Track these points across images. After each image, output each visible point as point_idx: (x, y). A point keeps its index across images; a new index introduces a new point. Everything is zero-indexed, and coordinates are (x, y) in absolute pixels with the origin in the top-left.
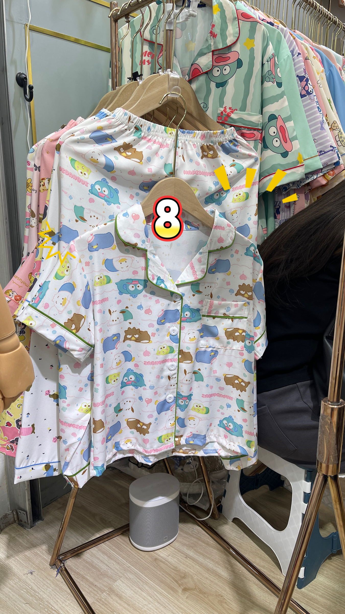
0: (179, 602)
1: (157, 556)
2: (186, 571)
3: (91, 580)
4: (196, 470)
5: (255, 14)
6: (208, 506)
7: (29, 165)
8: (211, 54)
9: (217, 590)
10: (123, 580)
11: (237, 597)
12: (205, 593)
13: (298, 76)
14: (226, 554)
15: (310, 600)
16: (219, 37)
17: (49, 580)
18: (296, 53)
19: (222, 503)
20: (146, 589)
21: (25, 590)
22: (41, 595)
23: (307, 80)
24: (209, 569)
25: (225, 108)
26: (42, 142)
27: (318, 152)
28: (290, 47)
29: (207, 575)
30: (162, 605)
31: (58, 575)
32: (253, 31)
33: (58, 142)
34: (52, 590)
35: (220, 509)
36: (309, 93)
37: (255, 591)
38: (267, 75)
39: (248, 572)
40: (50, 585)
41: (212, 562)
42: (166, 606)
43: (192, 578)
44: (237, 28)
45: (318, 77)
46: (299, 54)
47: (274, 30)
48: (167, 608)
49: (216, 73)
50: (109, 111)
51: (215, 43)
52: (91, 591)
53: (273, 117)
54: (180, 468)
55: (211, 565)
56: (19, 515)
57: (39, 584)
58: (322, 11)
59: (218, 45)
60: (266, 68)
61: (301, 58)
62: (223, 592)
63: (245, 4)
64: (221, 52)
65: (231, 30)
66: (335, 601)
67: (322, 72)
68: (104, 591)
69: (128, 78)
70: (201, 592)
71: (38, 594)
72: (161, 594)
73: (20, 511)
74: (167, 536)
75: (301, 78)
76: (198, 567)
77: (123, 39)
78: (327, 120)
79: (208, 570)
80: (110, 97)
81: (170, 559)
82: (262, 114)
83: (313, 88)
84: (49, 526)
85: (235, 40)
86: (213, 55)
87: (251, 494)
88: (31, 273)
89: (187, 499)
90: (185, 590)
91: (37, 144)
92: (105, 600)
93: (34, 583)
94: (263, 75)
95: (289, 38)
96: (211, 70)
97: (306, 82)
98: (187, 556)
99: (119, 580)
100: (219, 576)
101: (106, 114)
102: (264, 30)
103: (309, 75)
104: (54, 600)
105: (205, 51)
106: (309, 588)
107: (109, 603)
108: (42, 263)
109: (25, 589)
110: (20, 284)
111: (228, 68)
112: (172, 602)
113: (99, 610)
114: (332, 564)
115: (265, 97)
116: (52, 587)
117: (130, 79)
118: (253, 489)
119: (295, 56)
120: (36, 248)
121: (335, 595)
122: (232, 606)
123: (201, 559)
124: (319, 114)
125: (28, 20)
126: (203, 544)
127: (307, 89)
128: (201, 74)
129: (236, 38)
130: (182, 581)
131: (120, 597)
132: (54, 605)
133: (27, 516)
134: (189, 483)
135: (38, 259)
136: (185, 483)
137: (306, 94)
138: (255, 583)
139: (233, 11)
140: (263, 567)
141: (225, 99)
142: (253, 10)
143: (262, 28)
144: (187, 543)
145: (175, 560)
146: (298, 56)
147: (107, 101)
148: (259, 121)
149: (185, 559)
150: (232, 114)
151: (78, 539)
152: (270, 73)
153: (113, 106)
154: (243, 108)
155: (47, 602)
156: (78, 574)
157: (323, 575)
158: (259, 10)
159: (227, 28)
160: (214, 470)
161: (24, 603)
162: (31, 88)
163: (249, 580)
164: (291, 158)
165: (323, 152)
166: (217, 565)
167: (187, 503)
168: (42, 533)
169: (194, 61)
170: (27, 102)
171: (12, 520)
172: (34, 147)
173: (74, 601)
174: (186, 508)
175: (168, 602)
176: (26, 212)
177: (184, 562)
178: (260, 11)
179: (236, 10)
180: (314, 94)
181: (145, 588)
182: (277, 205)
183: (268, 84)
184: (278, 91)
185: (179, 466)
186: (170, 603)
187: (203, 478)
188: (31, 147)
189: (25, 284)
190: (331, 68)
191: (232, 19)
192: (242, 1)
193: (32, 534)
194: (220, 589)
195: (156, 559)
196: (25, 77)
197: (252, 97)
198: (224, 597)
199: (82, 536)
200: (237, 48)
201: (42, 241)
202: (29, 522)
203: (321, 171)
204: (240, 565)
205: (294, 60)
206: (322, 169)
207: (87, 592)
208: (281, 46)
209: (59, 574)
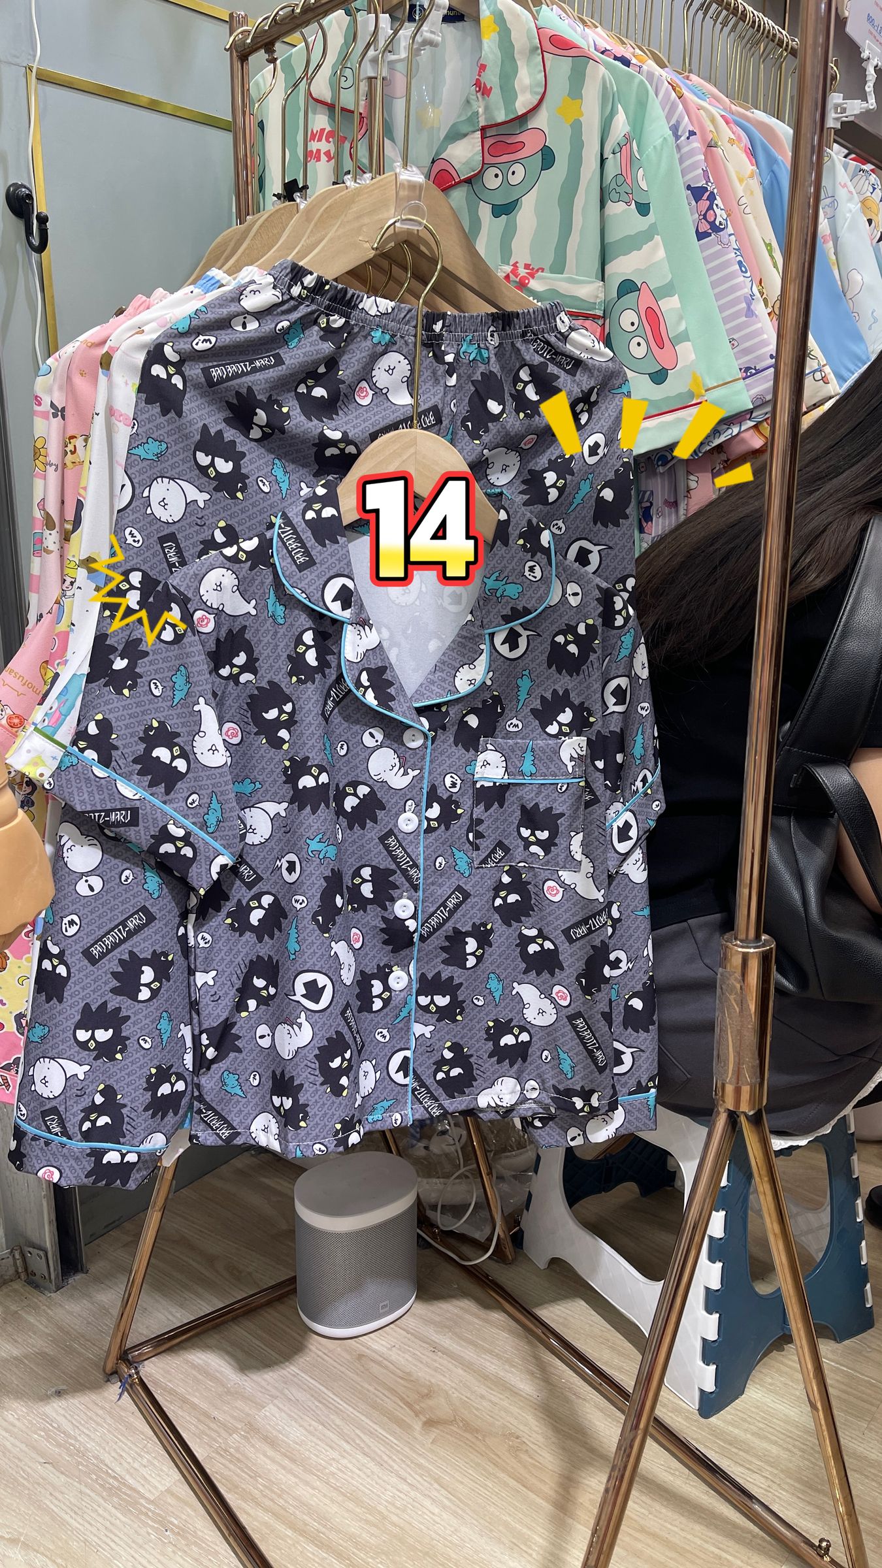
0: (415, 1451)
1: (364, 1349)
2: (433, 1381)
3: (204, 1405)
4: (461, 1148)
5: (584, 37)
6: (487, 1231)
7: (40, 404)
8: (478, 134)
9: (508, 1424)
10: (281, 1406)
11: (553, 1439)
12: (477, 1431)
13: (689, 187)
14: (529, 1343)
15: (730, 1444)
16: (496, 94)
17: (102, 1408)
18: (684, 132)
19: (523, 1225)
20: (335, 1425)
21: (43, 1434)
22: (81, 1443)
23: (712, 197)
24: (488, 1376)
25: (515, 265)
26: (68, 350)
27: (741, 369)
28: (668, 118)
29: (483, 1390)
30: (373, 1459)
31: (123, 1397)
32: (577, 80)
33: (105, 349)
34: (109, 1431)
35: (518, 1239)
36: (716, 229)
37: (597, 1423)
38: (613, 185)
39: (582, 1382)
40: (104, 1419)
41: (495, 1361)
42: (382, 1463)
43: (447, 1396)
44: (540, 71)
45: (740, 189)
46: (692, 133)
47: (632, 77)
48: (385, 1465)
49: (491, 180)
50: (225, 275)
51: (487, 108)
52: (203, 1432)
53: (628, 287)
54: (421, 1145)
55: (492, 1366)
56: (27, 1260)
57: (76, 1417)
58: (759, 26)
59: (496, 113)
60: (612, 169)
61: (696, 144)
62: (521, 1427)
63: (561, 12)
64: (502, 130)
65: (527, 77)
66: (790, 1446)
67: (751, 176)
68: (235, 1430)
69: (274, 195)
70: (468, 1427)
71: (73, 1442)
72: (371, 1434)
73: (31, 1249)
74: (387, 1302)
75: (697, 193)
76: (461, 1372)
77: (262, 99)
78: (762, 294)
79: (485, 1377)
80: (231, 240)
81: (394, 1355)
82: (603, 280)
83: (728, 215)
84: (103, 1285)
85: (536, 102)
86: (483, 138)
87: (593, 1204)
88: (46, 662)
89: (437, 1217)
90: (430, 1423)
91: (57, 353)
92: (237, 1449)
93: (64, 1416)
94: (604, 185)
95: (667, 94)
96: (480, 174)
97: (708, 202)
98: (436, 1348)
99: (271, 1406)
100: (512, 1392)
101: (218, 281)
102: (603, 78)
103: (718, 183)
104: (114, 1454)
105: (464, 129)
106: (728, 1416)
107: (247, 1458)
108: (71, 635)
109: (43, 1430)
110: (21, 689)
111: (518, 168)
112: (398, 1451)
113: (221, 1474)
114: (786, 1361)
115: (611, 238)
116: (109, 1425)
117: (278, 196)
118: (600, 1192)
119: (682, 138)
120: (57, 602)
121: (791, 1432)
122: (541, 1460)
123: (469, 1354)
124: (742, 279)
125: (35, 56)
126: (476, 1321)
127: (712, 219)
128: (457, 184)
129: (539, 97)
130: (423, 1405)
131: (272, 1442)
132: (113, 1465)
133: (47, 1262)
134: (442, 1180)
135: (62, 627)
136: (434, 1180)
137: (708, 230)
138: (597, 1407)
139: (529, 30)
140: (620, 1369)
141: (514, 244)
142: (580, 27)
143: (599, 73)
144: (437, 1319)
145: (407, 1356)
146: (688, 138)
147: (224, 251)
148: (597, 297)
149: (431, 1354)
150: (531, 280)
151: (171, 1313)
152: (620, 180)
153: (237, 261)
154: (559, 266)
155: (97, 1458)
156: (172, 1392)
157: (761, 1386)
158: (598, 25)
159: (515, 71)
160: (505, 1150)
161: (39, 1463)
162: (43, 220)
163: (584, 1400)
164: (673, 386)
165: (754, 371)
166: (507, 1367)
167: (438, 1227)
168: (85, 1301)
169: (437, 154)
170: (34, 255)
171: (12, 1271)
172: (50, 361)
173: (162, 1455)
174: (434, 1239)
175: (388, 1453)
176: (34, 518)
177: (429, 1360)
178: (599, 30)
179: (538, 29)
180: (730, 230)
181: (333, 1421)
182: (646, 499)
183: (615, 209)
184: (642, 223)
185: (419, 1140)
186: (391, 1455)
187: (475, 1166)
188: (44, 362)
189: (33, 687)
190: (775, 167)
191: (528, 51)
192: (555, 6)
193: (60, 1305)
194: (515, 1422)
195: (360, 1357)
196: (28, 195)
197: (578, 239)
198: (524, 1440)
199: (181, 1306)
200: (541, 121)
201: (72, 583)
202: (53, 1277)
203: (748, 416)
204: (564, 1366)
205: (678, 148)
206: (751, 411)
207: (194, 1434)
208: (647, 114)
209: (126, 1393)
